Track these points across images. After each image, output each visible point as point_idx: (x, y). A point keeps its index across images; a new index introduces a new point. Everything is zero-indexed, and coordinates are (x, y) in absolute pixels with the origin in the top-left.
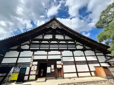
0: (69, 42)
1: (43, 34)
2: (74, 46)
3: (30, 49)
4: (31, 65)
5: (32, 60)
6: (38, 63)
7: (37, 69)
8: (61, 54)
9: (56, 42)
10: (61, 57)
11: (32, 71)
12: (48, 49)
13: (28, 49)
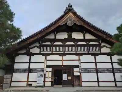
0: (91, 43)
1: (55, 32)
2: (98, 48)
3: (41, 52)
4: (45, 72)
5: (46, 66)
6: (52, 69)
7: (52, 76)
8: (79, 60)
9: (72, 43)
10: (79, 63)
11: (47, 77)
12: (63, 52)
13: (39, 52)
